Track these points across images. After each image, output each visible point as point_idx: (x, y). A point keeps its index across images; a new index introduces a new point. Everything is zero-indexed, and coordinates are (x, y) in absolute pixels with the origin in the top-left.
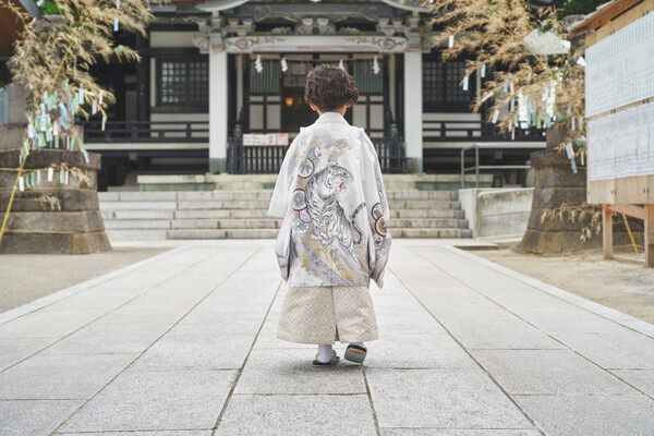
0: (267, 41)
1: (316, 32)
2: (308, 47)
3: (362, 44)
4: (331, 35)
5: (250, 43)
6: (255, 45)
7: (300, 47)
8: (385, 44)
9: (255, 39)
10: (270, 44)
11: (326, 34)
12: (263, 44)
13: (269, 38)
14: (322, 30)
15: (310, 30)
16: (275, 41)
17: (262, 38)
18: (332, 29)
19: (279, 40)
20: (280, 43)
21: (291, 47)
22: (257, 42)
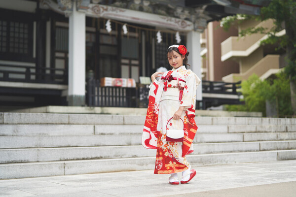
0: (113, 10)
1: (141, 9)
2: (138, 19)
3: (169, 22)
4: (150, 12)
5: (102, 10)
6: (105, 12)
7: (134, 18)
8: (182, 25)
9: (105, 7)
10: (114, 13)
11: (147, 12)
12: (110, 12)
13: (114, 8)
14: (145, 9)
15: (137, 7)
16: (118, 11)
17: (110, 8)
18: (151, 9)
19: (121, 11)
20: (121, 13)
21: (127, 17)
22: (106, 10)
